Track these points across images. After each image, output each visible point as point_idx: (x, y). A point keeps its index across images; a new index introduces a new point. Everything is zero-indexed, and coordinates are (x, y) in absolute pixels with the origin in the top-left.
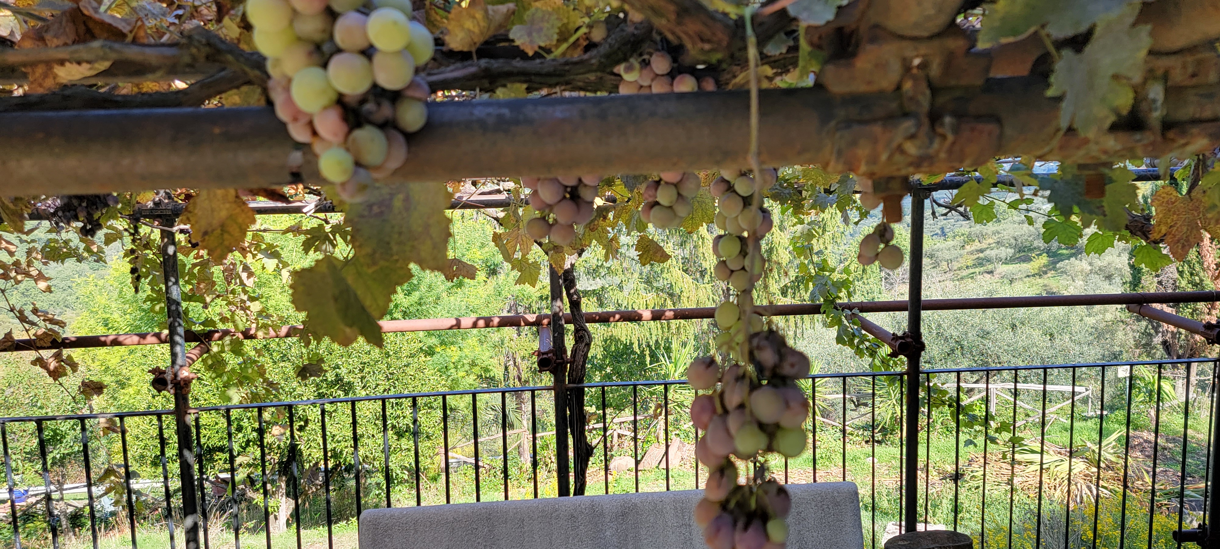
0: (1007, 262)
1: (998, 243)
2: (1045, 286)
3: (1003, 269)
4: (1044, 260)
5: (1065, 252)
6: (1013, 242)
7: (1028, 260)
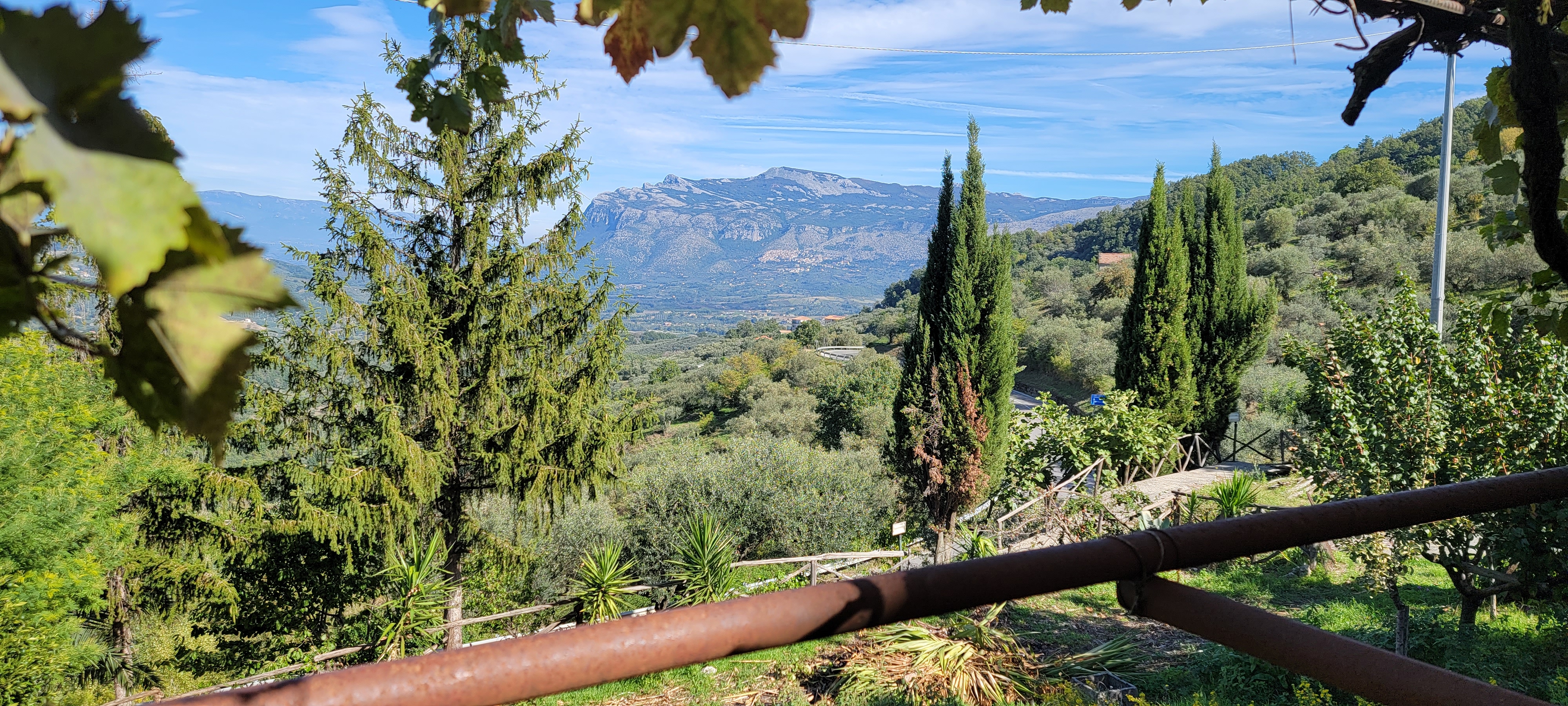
0: (676, 421)
1: (666, 402)
2: (714, 443)
3: (671, 428)
4: (711, 417)
5: (729, 410)
6: (682, 400)
7: (696, 418)
